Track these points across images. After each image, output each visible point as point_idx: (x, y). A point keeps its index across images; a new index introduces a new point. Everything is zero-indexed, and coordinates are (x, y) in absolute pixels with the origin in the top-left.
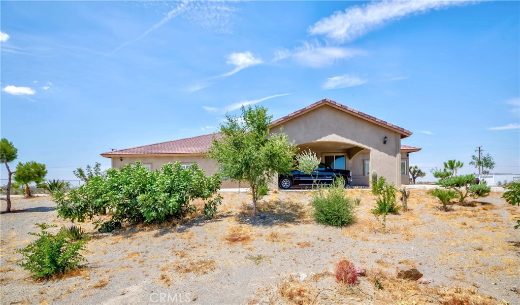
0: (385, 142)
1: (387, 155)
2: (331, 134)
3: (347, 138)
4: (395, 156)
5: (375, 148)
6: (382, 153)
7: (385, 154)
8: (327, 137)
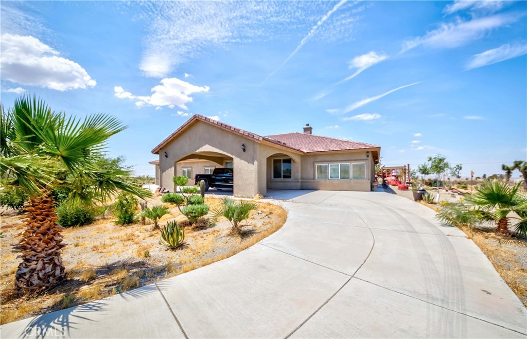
0: (244, 150)
1: (247, 163)
2: (205, 145)
3: (216, 148)
4: (253, 164)
5: (237, 156)
6: (243, 161)
7: (244, 162)
8: (202, 148)
